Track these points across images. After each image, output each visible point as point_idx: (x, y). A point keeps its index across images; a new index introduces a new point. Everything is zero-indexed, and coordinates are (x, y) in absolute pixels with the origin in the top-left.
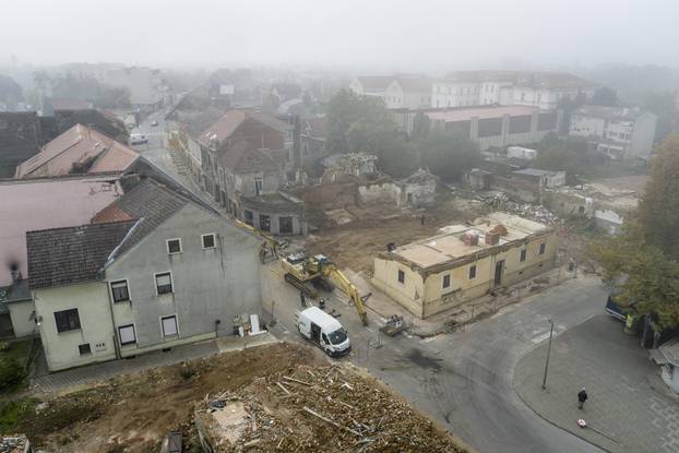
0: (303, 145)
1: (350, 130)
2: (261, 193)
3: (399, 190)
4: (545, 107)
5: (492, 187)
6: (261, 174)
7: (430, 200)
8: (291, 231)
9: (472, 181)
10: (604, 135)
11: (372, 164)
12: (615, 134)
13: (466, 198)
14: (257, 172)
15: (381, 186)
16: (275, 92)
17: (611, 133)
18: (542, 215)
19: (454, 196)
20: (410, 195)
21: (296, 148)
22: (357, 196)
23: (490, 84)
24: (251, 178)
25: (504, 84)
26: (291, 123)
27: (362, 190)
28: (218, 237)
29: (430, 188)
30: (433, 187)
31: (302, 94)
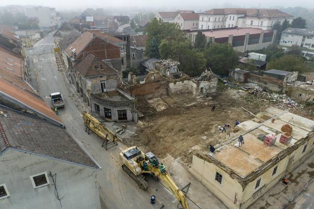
0: (132, 53)
1: (161, 44)
2: (105, 90)
3: (195, 85)
4: (265, 29)
5: (249, 80)
6: (104, 78)
7: (213, 90)
8: (126, 118)
9: (236, 76)
10: (302, 45)
11: (176, 67)
12: (309, 45)
13: (234, 88)
14: (101, 77)
15: (183, 82)
16: (116, 21)
17: (306, 44)
18: (288, 102)
19: (227, 87)
20: (202, 88)
21: (128, 56)
22: (168, 89)
23: (232, 16)
24: (98, 81)
25: (240, 16)
26: (125, 40)
27: (171, 85)
28: (50, 175)
29: (214, 83)
30: (216, 83)
31: (130, 21)
